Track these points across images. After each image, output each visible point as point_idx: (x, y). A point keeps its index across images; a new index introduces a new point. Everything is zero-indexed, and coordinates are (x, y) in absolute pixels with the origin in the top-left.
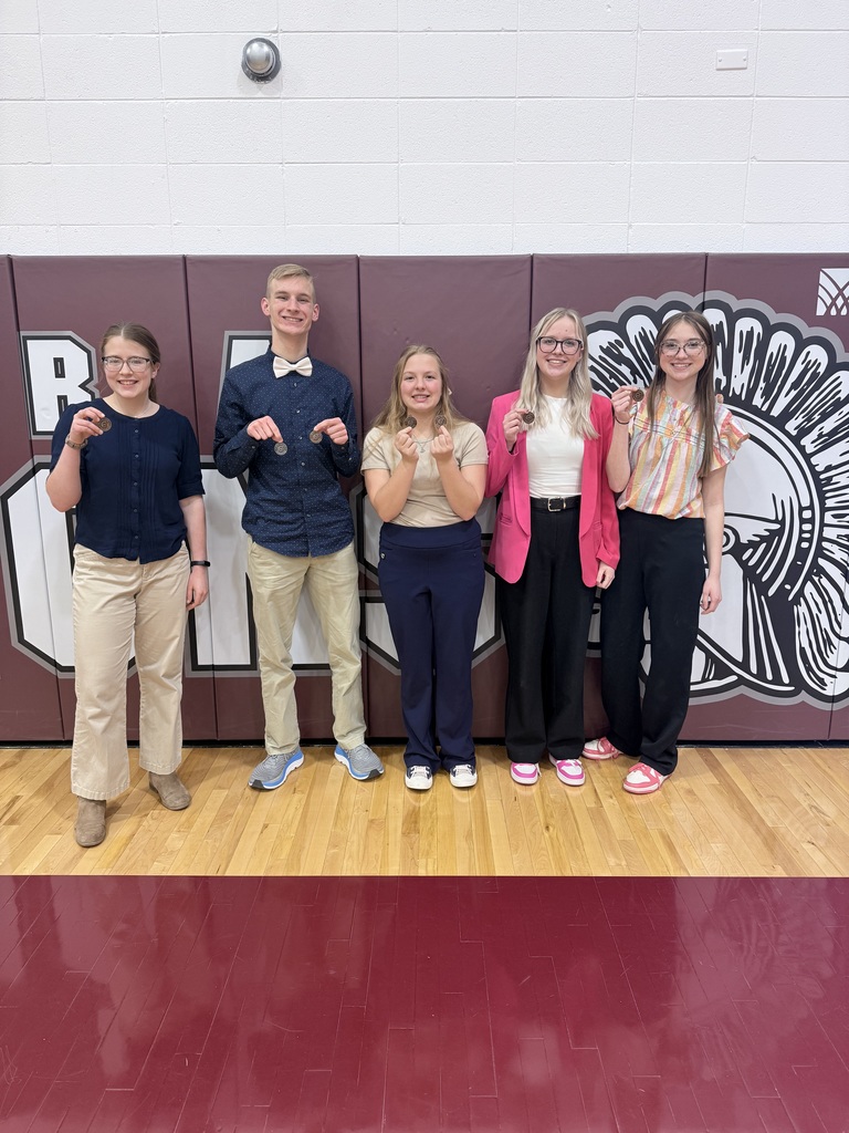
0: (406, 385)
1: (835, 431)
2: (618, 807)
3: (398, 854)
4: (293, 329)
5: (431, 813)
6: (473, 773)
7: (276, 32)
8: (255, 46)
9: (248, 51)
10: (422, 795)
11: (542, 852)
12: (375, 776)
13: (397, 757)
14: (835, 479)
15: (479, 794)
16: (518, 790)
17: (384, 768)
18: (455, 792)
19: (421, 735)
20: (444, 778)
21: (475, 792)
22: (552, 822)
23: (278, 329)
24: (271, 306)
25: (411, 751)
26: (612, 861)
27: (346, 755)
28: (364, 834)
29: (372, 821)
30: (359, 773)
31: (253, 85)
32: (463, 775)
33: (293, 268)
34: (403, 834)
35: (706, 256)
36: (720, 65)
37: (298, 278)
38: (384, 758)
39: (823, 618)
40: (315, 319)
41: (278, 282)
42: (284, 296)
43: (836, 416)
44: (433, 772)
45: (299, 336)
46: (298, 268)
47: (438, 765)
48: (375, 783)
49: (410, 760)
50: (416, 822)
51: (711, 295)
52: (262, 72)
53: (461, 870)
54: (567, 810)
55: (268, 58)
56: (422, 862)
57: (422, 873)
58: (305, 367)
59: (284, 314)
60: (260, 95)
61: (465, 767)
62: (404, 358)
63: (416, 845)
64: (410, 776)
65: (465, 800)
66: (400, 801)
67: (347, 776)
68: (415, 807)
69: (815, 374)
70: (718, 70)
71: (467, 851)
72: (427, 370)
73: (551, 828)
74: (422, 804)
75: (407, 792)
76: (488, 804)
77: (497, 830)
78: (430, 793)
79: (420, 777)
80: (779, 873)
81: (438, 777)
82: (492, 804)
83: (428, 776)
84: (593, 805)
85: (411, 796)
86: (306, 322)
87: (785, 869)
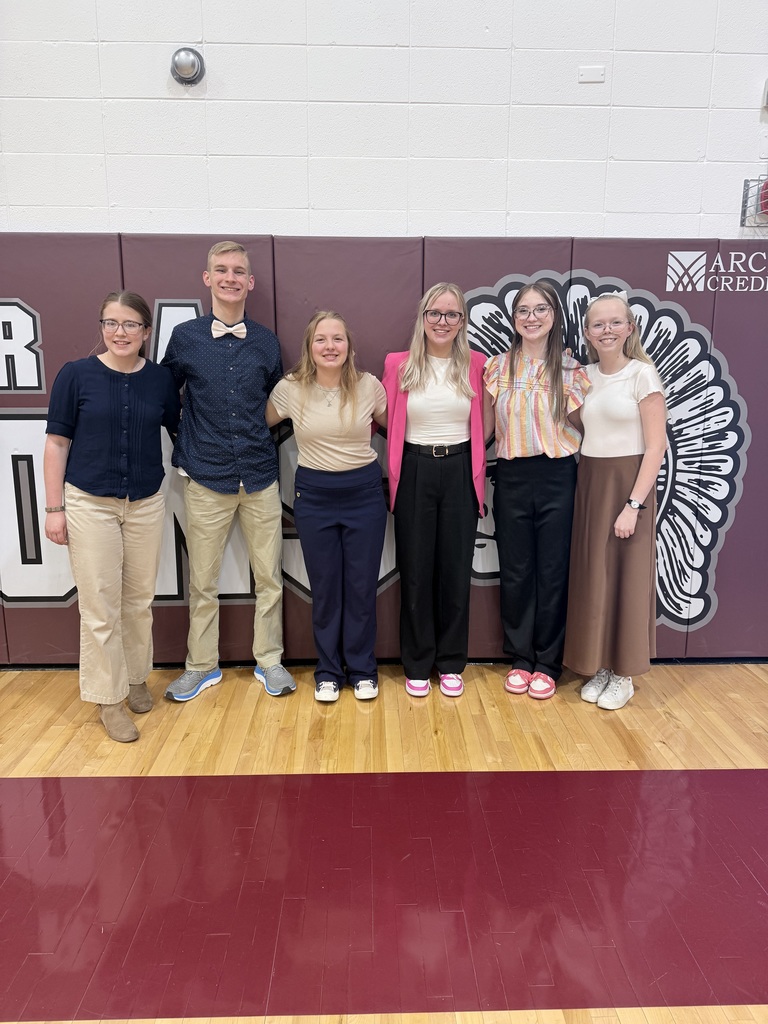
0: (316, 346)
1: (683, 390)
2: (499, 714)
3: (303, 756)
4: (231, 297)
5: (335, 722)
6: (374, 687)
7: (201, 43)
8: (183, 54)
9: (177, 58)
10: (329, 707)
11: (431, 752)
12: (287, 692)
13: (309, 675)
14: (685, 432)
15: (379, 705)
16: (414, 703)
17: (296, 685)
18: (358, 704)
19: (330, 655)
20: (350, 692)
21: (376, 703)
22: (441, 727)
23: (218, 298)
24: (211, 278)
25: (319, 669)
26: (490, 759)
27: (262, 673)
28: (274, 740)
29: (282, 729)
30: (273, 689)
31: (181, 87)
32: (365, 689)
33: (230, 245)
34: (309, 739)
35: (572, 240)
36: (582, 79)
37: (234, 254)
38: (298, 676)
39: (678, 550)
40: (251, 288)
41: (216, 257)
42: (223, 269)
43: (684, 377)
44: (340, 687)
45: (237, 304)
46: (234, 245)
47: (345, 680)
48: (287, 699)
49: (319, 678)
50: (321, 730)
51: (577, 273)
52: (189, 76)
53: (358, 768)
54: (454, 717)
55: (193, 65)
56: (324, 762)
57: (323, 771)
58: (240, 331)
59: (223, 285)
60: (187, 96)
61: (368, 682)
62: (313, 324)
63: (320, 748)
64: (318, 690)
65: (367, 712)
66: (309, 712)
67: (263, 692)
68: (321, 717)
69: (666, 341)
70: (580, 83)
71: (365, 753)
72: (336, 333)
73: (439, 733)
74: (328, 716)
75: (316, 705)
76: (387, 713)
77: (391, 734)
78: (336, 705)
79: (328, 691)
80: (633, 767)
81: (344, 692)
82: (389, 715)
83: (335, 690)
84: (478, 713)
85: (319, 708)
86: (242, 292)
87: (638, 764)
